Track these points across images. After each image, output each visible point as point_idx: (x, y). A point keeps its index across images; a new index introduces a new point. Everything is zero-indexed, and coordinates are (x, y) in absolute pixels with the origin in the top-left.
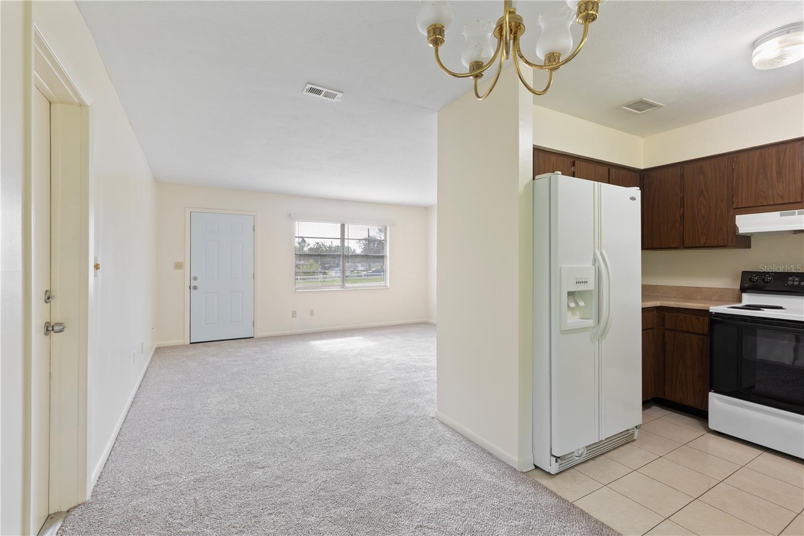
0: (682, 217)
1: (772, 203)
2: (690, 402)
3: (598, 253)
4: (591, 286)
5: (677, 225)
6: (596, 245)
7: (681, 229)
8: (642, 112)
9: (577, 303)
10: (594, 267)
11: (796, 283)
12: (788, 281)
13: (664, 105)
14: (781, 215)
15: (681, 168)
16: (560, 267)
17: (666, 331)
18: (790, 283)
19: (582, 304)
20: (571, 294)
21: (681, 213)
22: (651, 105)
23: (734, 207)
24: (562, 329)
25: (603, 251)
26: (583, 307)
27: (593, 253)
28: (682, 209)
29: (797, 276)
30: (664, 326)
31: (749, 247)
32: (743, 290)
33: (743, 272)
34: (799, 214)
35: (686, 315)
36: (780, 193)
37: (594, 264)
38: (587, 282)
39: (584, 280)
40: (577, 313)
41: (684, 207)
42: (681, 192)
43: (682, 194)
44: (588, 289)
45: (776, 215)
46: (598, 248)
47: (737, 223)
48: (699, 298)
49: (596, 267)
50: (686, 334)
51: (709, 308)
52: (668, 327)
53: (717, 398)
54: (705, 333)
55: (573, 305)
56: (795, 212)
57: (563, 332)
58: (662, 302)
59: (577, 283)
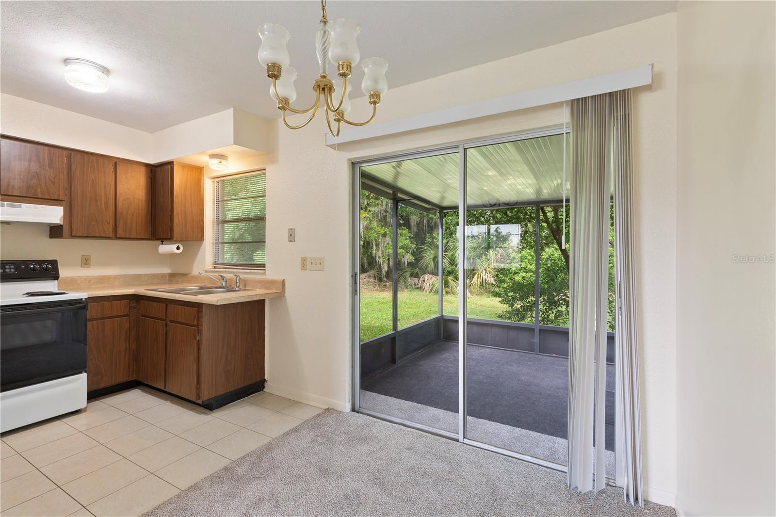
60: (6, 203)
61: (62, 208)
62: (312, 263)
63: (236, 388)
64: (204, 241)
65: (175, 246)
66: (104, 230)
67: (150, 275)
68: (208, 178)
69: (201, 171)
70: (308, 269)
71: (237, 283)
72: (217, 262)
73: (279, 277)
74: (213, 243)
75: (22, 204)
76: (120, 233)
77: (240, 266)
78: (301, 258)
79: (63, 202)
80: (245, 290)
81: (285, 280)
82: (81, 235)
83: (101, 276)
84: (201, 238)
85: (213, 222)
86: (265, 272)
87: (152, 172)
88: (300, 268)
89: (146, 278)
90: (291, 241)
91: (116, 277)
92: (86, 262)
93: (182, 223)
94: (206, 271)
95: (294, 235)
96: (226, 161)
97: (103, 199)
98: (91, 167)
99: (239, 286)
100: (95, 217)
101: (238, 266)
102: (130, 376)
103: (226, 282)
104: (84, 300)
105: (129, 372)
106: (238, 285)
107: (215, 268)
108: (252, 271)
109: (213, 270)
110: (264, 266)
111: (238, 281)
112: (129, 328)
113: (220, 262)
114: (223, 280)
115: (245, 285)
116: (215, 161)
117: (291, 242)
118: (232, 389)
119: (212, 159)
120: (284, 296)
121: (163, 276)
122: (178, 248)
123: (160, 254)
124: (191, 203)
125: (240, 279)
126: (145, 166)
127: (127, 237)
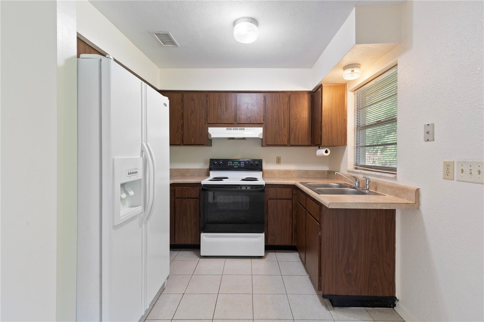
0: (183, 125)
1: (223, 123)
2: (189, 242)
3: (145, 144)
4: (140, 176)
5: (180, 130)
6: (143, 139)
7: (182, 132)
8: (165, 45)
9: (127, 193)
10: (142, 158)
11: (231, 165)
12: (228, 163)
13: (179, 46)
14: (227, 129)
15: (181, 94)
16: (113, 159)
17: (176, 199)
18: (229, 164)
19: (132, 193)
20: (123, 185)
21: (182, 123)
22: (173, 43)
23: (208, 123)
24: (114, 225)
25: (149, 144)
26: (133, 196)
27: (141, 144)
28: (182, 121)
29: (231, 161)
30: (175, 196)
31: (211, 146)
32: (210, 169)
33: (210, 159)
34: (240, 129)
35: (187, 187)
36: (227, 118)
37: (142, 156)
38: (137, 172)
39: (135, 171)
40: (127, 201)
41: (183, 119)
42: (181, 110)
43: (182, 111)
44: (137, 178)
45: (224, 129)
46: (145, 141)
47: (209, 132)
48: (189, 175)
49: (143, 158)
50: (187, 199)
51: (201, 182)
52: (177, 197)
53: (206, 236)
54: (197, 197)
55: (124, 196)
56: (238, 129)
57: (115, 227)
58: (174, 180)
59: (129, 174)
60: (239, 128)
61: (262, 128)
62: (462, 171)
63: (359, 294)
64: (347, 146)
65: (324, 150)
66: (283, 141)
67: (315, 171)
68: (349, 91)
69: (345, 87)
70: (455, 178)
71: (366, 185)
72: (358, 164)
73: (413, 185)
74: (354, 147)
75: (245, 128)
76: (292, 142)
77: (374, 168)
78: (444, 162)
79: (263, 125)
80: (376, 194)
81: (421, 190)
82: (271, 144)
83: (286, 170)
84: (345, 143)
85: (355, 129)
86: (396, 177)
87: (312, 97)
88: (442, 177)
89: (312, 173)
90: (428, 140)
91: (294, 171)
92: (278, 161)
93: (329, 131)
94: (348, 171)
95: (433, 132)
96: (359, 69)
97: (282, 120)
98: (276, 100)
99: (368, 189)
100: (278, 132)
101: (372, 168)
102: (293, 242)
103: (359, 183)
104: (264, 185)
105: (292, 239)
106: (367, 187)
107: (356, 168)
108: (383, 174)
109: (355, 170)
110: (394, 170)
111: (367, 184)
112: (292, 208)
113: (361, 163)
114: (356, 181)
115: (376, 189)
116: (349, 71)
117: (428, 142)
118: (354, 294)
119: (346, 70)
120: (418, 209)
121: (323, 172)
122: (326, 152)
123: (317, 156)
124: (336, 115)
125: (369, 182)
126: (308, 94)
127: (296, 144)
